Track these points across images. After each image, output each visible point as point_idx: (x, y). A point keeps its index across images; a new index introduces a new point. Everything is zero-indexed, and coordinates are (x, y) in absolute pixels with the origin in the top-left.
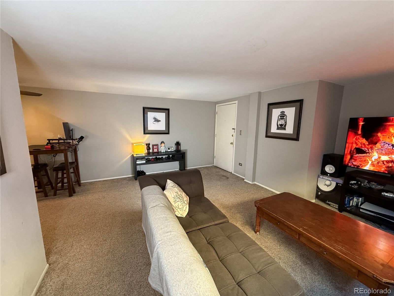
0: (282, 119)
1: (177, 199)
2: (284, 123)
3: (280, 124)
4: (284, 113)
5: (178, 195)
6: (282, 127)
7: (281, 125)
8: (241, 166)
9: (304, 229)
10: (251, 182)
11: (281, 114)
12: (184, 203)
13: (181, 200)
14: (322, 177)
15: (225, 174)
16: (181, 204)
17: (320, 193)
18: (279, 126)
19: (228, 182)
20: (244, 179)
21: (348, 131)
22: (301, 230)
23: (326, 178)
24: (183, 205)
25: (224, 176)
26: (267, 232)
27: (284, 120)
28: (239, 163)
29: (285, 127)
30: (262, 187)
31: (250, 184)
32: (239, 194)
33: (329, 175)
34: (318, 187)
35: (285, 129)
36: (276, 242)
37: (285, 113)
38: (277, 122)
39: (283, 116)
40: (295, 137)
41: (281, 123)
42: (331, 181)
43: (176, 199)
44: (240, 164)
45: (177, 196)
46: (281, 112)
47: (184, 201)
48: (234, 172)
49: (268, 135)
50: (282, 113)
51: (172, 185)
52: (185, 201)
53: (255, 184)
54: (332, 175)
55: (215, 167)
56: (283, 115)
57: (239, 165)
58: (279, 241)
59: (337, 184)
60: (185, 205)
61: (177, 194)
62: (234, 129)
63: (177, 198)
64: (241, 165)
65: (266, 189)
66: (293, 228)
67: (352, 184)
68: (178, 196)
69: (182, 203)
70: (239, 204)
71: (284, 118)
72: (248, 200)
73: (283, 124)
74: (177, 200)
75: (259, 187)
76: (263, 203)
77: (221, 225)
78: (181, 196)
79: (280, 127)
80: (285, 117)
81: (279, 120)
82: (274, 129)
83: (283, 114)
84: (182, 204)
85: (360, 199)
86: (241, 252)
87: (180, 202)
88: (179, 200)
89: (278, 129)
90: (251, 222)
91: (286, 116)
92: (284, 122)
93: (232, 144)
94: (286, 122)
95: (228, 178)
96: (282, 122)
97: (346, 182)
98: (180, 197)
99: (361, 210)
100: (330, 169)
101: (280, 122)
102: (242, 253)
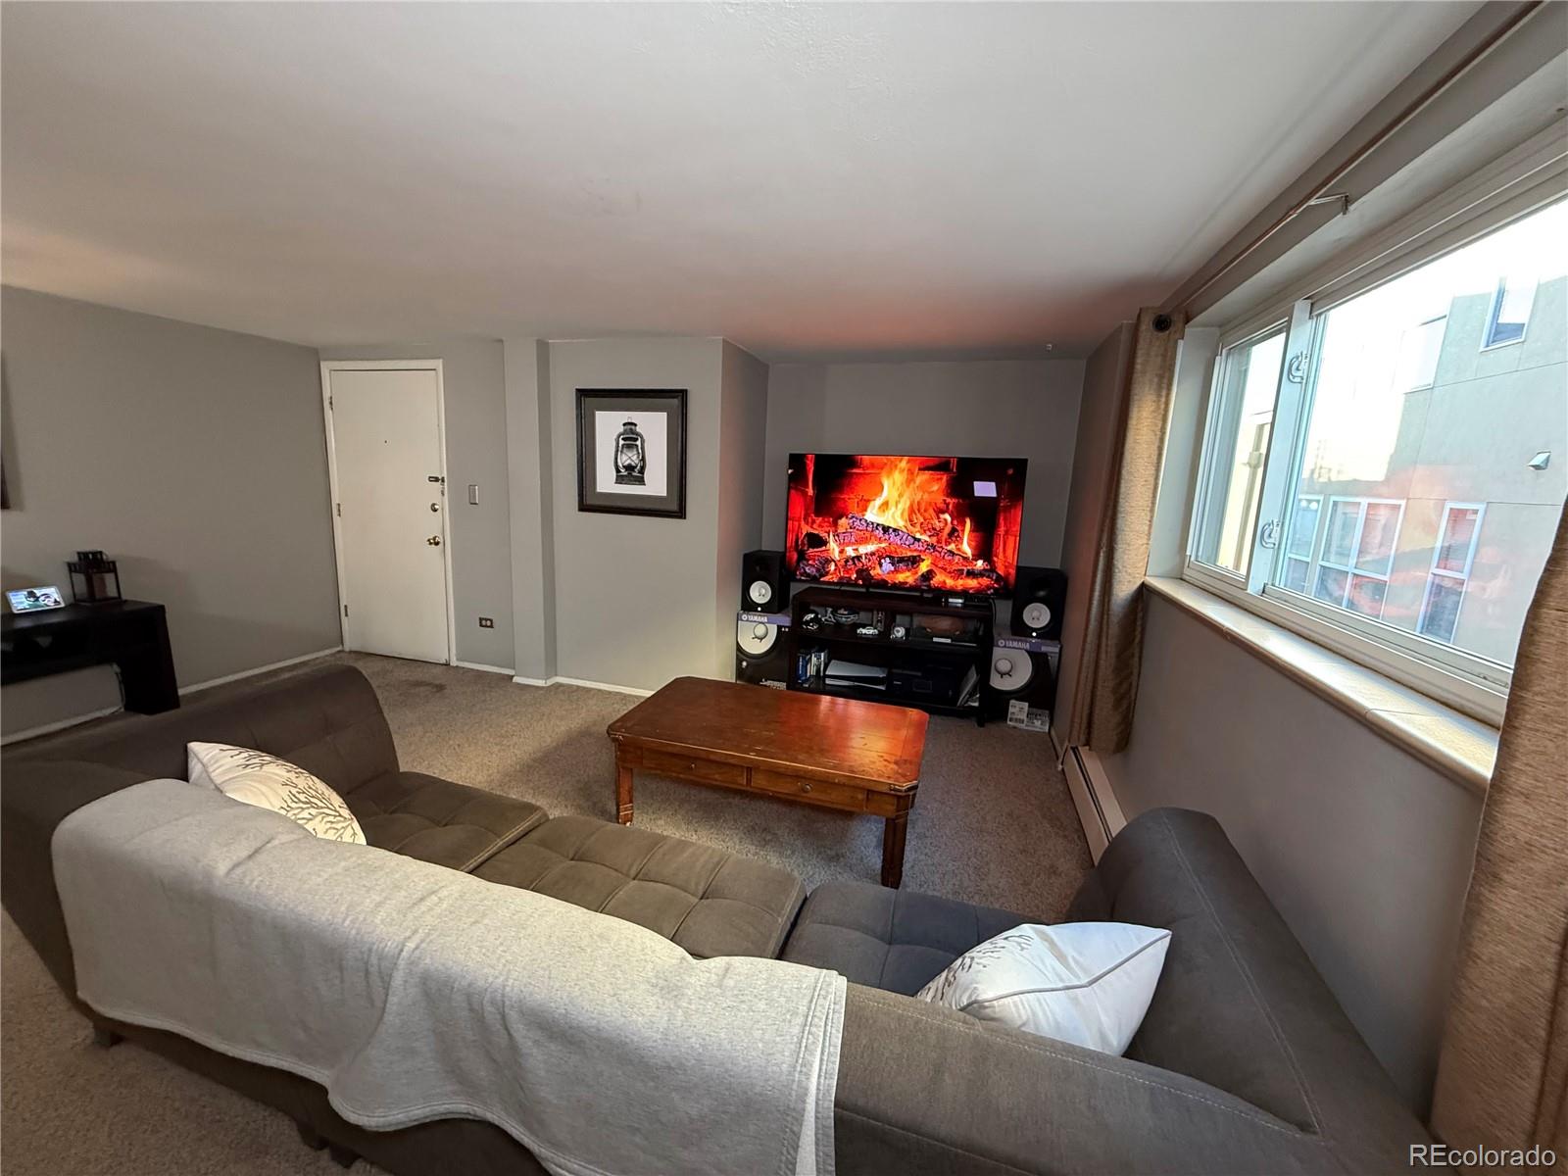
0: (629, 447)
1: (303, 809)
2: (637, 462)
3: (626, 464)
4: (633, 427)
5: (299, 793)
6: (632, 474)
7: (630, 468)
8: (491, 626)
9: (758, 753)
10: (542, 679)
11: (625, 430)
12: (340, 816)
13: (322, 808)
14: (745, 617)
15: (419, 674)
16: (329, 825)
17: (744, 664)
18: (624, 472)
19: (447, 701)
20: (513, 676)
21: (789, 488)
22: (752, 756)
23: (756, 618)
24: (339, 826)
25: (418, 684)
26: (650, 811)
27: (638, 450)
28: (481, 619)
29: (643, 474)
30: (584, 688)
31: (537, 688)
32: (514, 731)
33: (759, 609)
34: (739, 648)
35: (641, 481)
36: (684, 827)
37: (638, 429)
38: (616, 459)
39: (630, 438)
40: (674, 507)
41: (629, 462)
42: (768, 623)
43: (296, 812)
44: (486, 623)
45: (297, 795)
46: (624, 425)
47: (336, 811)
48: (457, 660)
49: (590, 503)
50: (629, 427)
51: (243, 761)
52: (338, 809)
53: (558, 686)
54: (767, 608)
55: (353, 655)
56: (633, 434)
57: (481, 625)
58: (689, 823)
59: (779, 628)
60: (344, 825)
61: (294, 791)
62: (437, 480)
63: (301, 805)
64: (489, 623)
65: (600, 690)
66: (732, 761)
67: (807, 623)
68: (302, 797)
69: (331, 819)
70: (529, 767)
71: (637, 446)
72: (554, 744)
73: (633, 464)
74: (305, 814)
75: (576, 691)
76: (634, 725)
77: (534, 835)
78: (314, 793)
79: (626, 473)
80: (639, 443)
81: (620, 449)
82: (606, 482)
83: (631, 429)
84: (332, 823)
85: (823, 654)
86: (637, 875)
87: (320, 817)
88: (314, 811)
89: (620, 480)
90: (595, 804)
91: (642, 438)
92: (635, 457)
93: (437, 544)
94: (643, 459)
95: (440, 688)
96: (629, 458)
97: (797, 621)
98: (313, 797)
99: (828, 681)
100: (760, 592)
101: (624, 458)
102: (640, 876)
